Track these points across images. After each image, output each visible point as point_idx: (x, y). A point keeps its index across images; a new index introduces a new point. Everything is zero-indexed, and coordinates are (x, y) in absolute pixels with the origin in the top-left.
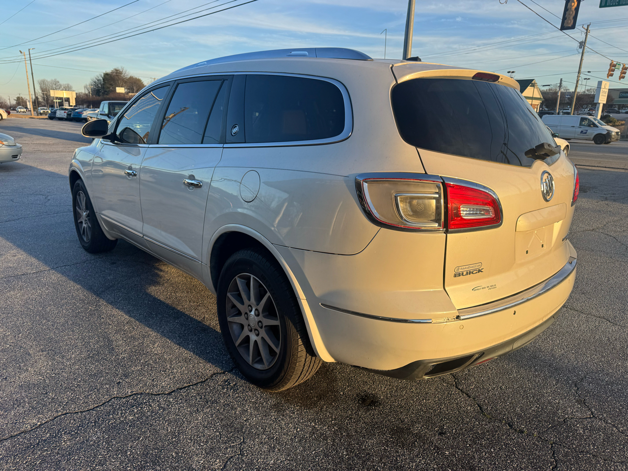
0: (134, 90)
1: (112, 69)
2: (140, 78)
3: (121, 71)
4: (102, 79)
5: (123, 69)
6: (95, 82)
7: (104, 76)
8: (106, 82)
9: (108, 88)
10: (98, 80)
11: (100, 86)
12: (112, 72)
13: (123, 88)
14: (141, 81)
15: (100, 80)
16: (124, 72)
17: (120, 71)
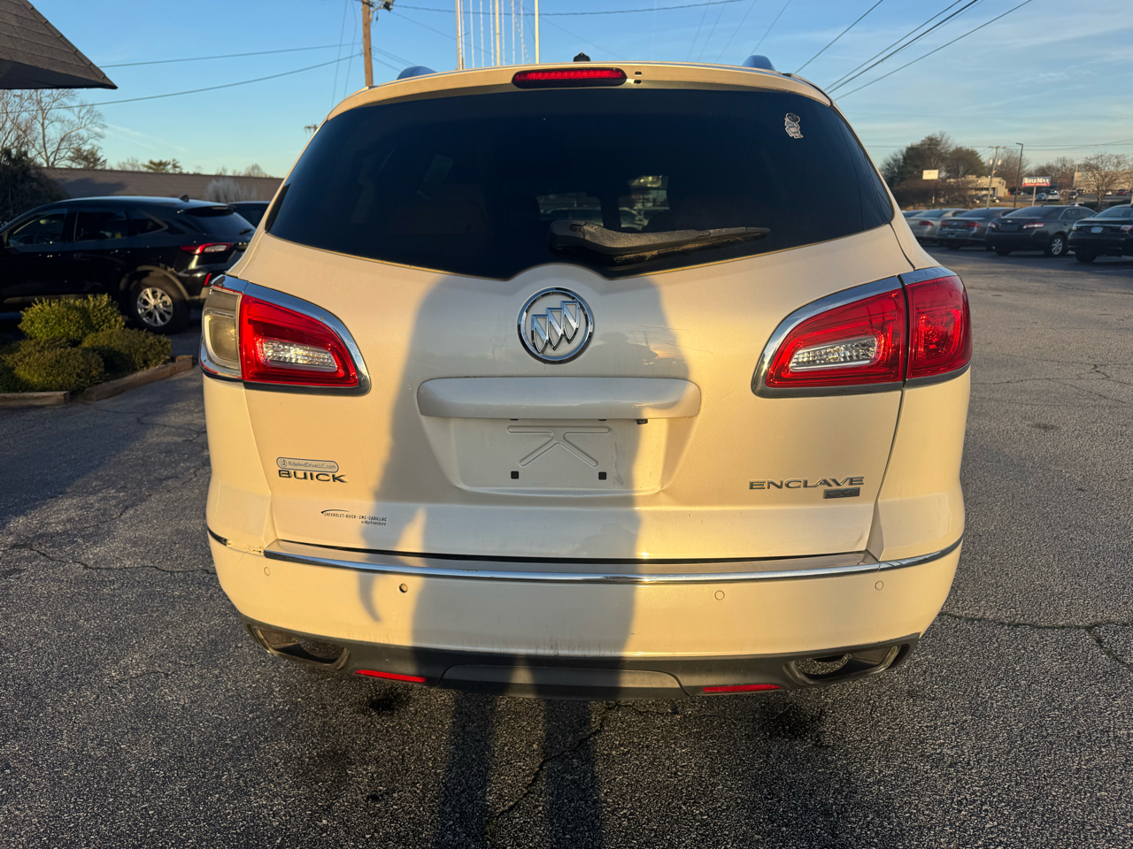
0: (959, 172)
1: (923, 139)
2: (975, 149)
3: (939, 139)
4: (901, 157)
5: (943, 136)
6: (888, 165)
7: (907, 152)
8: (908, 162)
9: (910, 172)
10: (895, 161)
11: (896, 170)
12: (921, 145)
13: (936, 172)
14: (977, 154)
15: (899, 160)
16: (943, 141)
17: (937, 141)
